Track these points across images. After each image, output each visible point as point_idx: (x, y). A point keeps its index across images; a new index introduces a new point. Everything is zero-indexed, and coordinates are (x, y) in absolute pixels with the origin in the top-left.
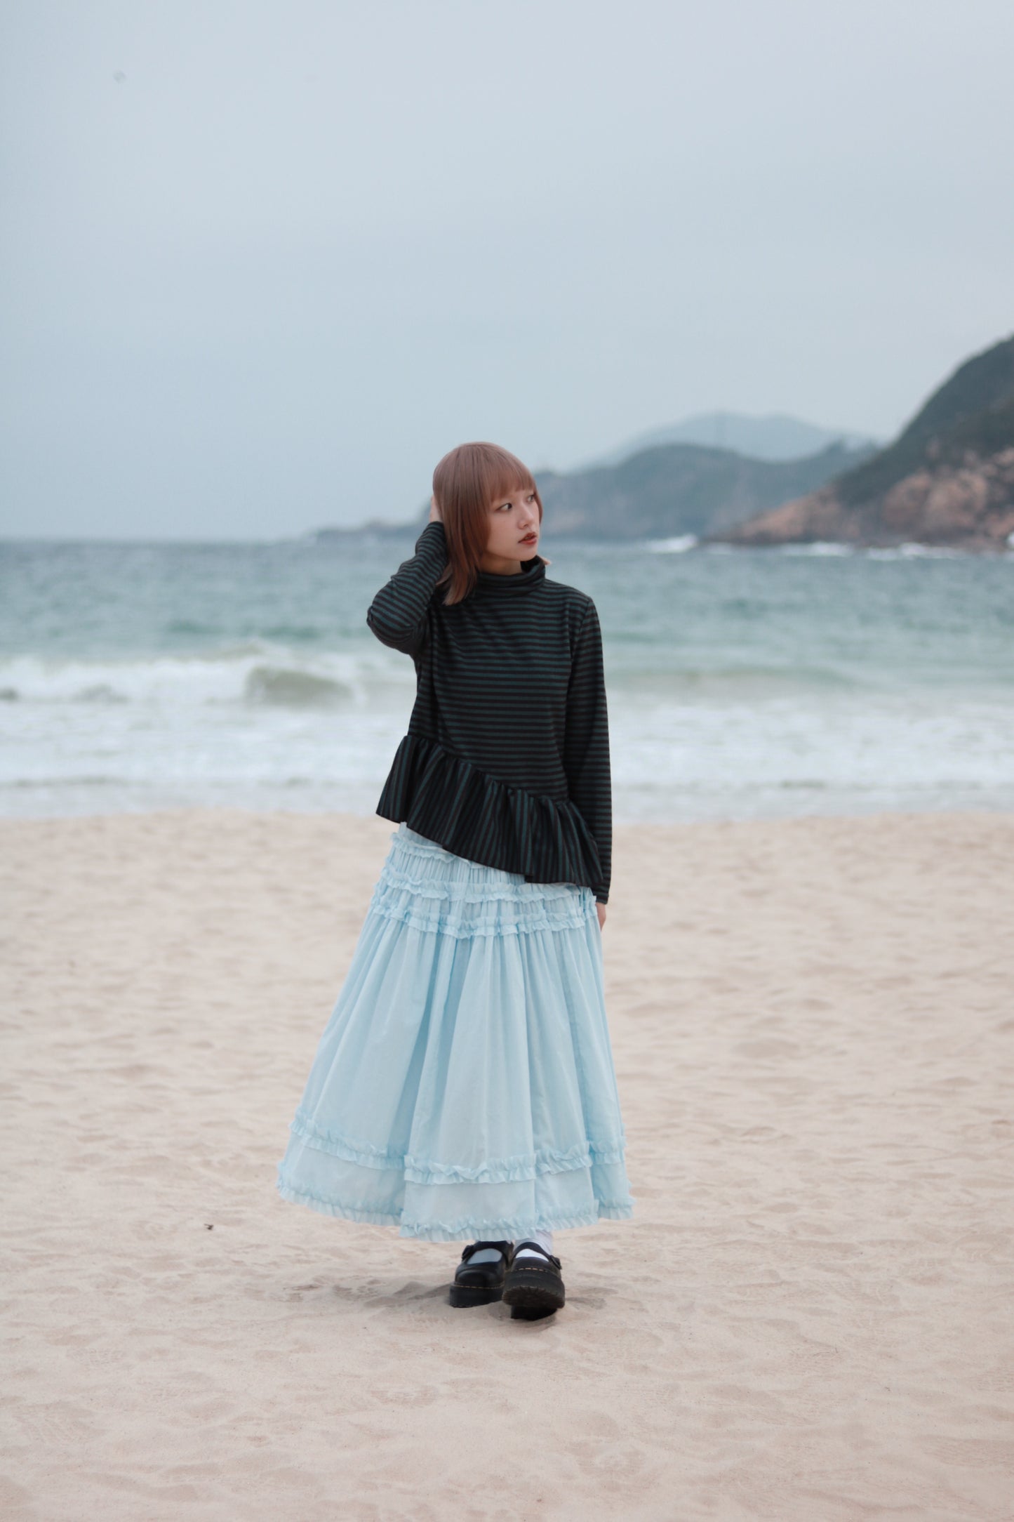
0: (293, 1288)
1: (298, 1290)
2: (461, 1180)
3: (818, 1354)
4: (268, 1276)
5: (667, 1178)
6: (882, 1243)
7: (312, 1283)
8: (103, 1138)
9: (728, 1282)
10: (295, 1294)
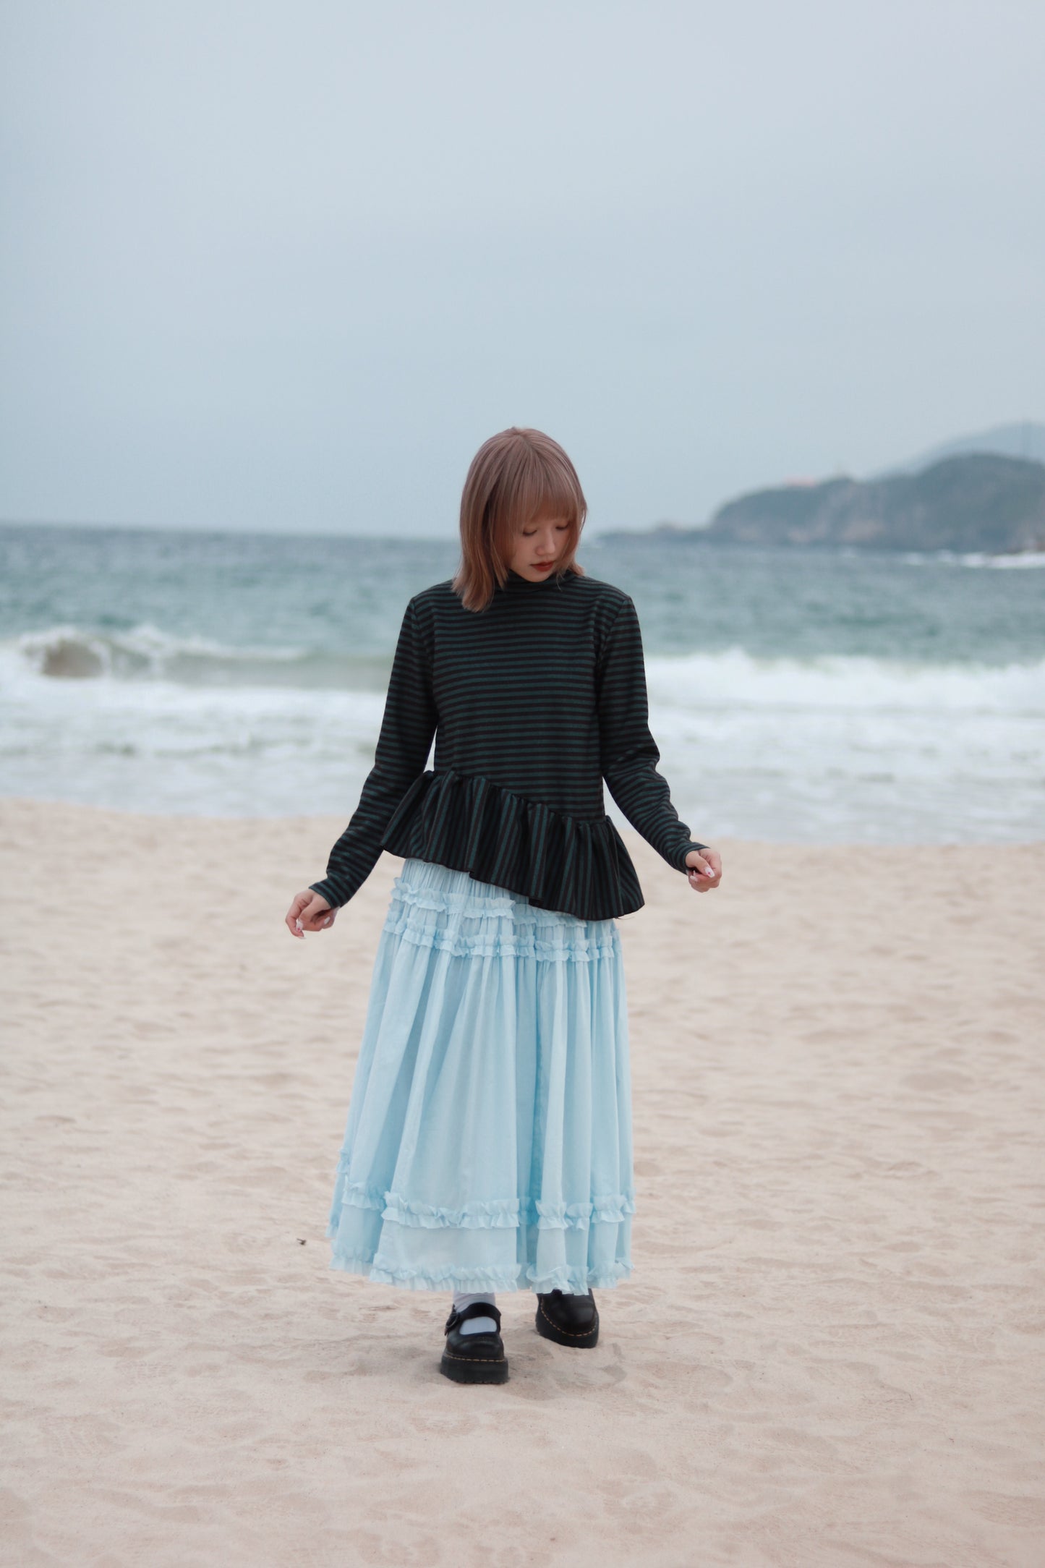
0: (369, 1309)
1: (375, 1310)
2: (448, 1224)
3: (891, 1401)
4: (348, 1295)
5: (794, 1211)
6: (996, 1287)
7: (389, 1303)
8: (226, 1146)
9: (822, 1321)
10: (370, 1315)
